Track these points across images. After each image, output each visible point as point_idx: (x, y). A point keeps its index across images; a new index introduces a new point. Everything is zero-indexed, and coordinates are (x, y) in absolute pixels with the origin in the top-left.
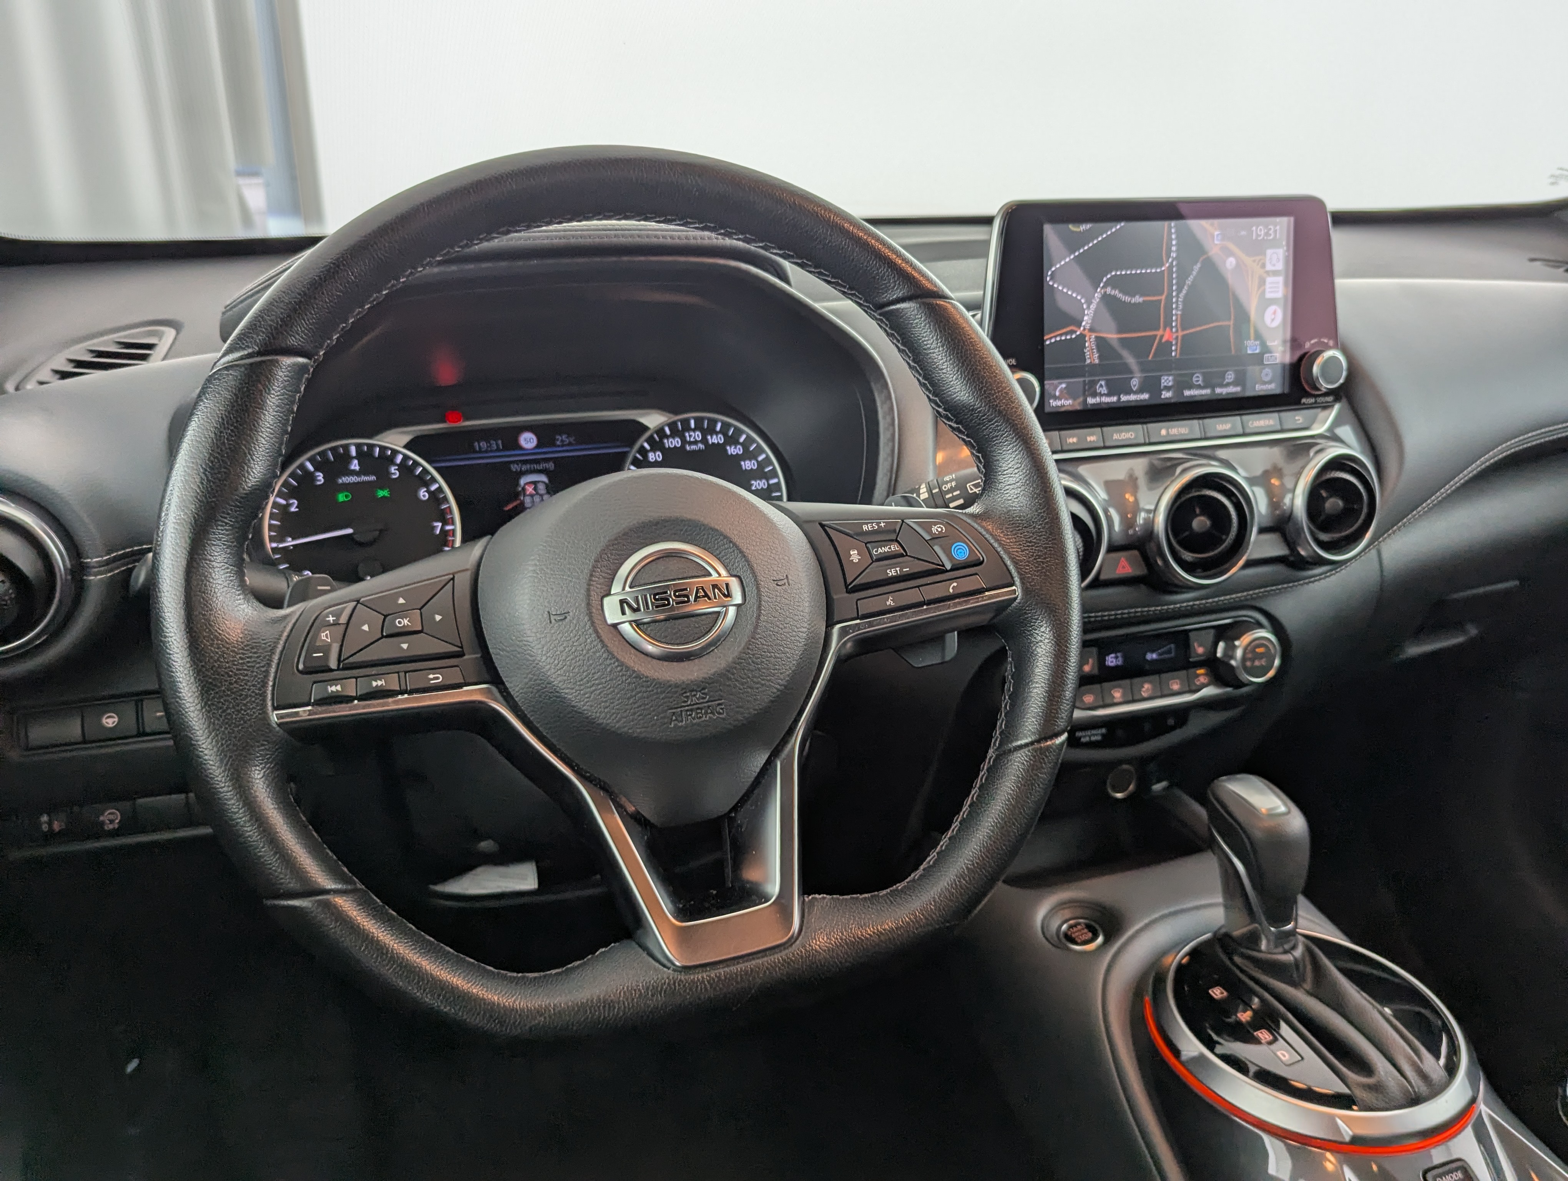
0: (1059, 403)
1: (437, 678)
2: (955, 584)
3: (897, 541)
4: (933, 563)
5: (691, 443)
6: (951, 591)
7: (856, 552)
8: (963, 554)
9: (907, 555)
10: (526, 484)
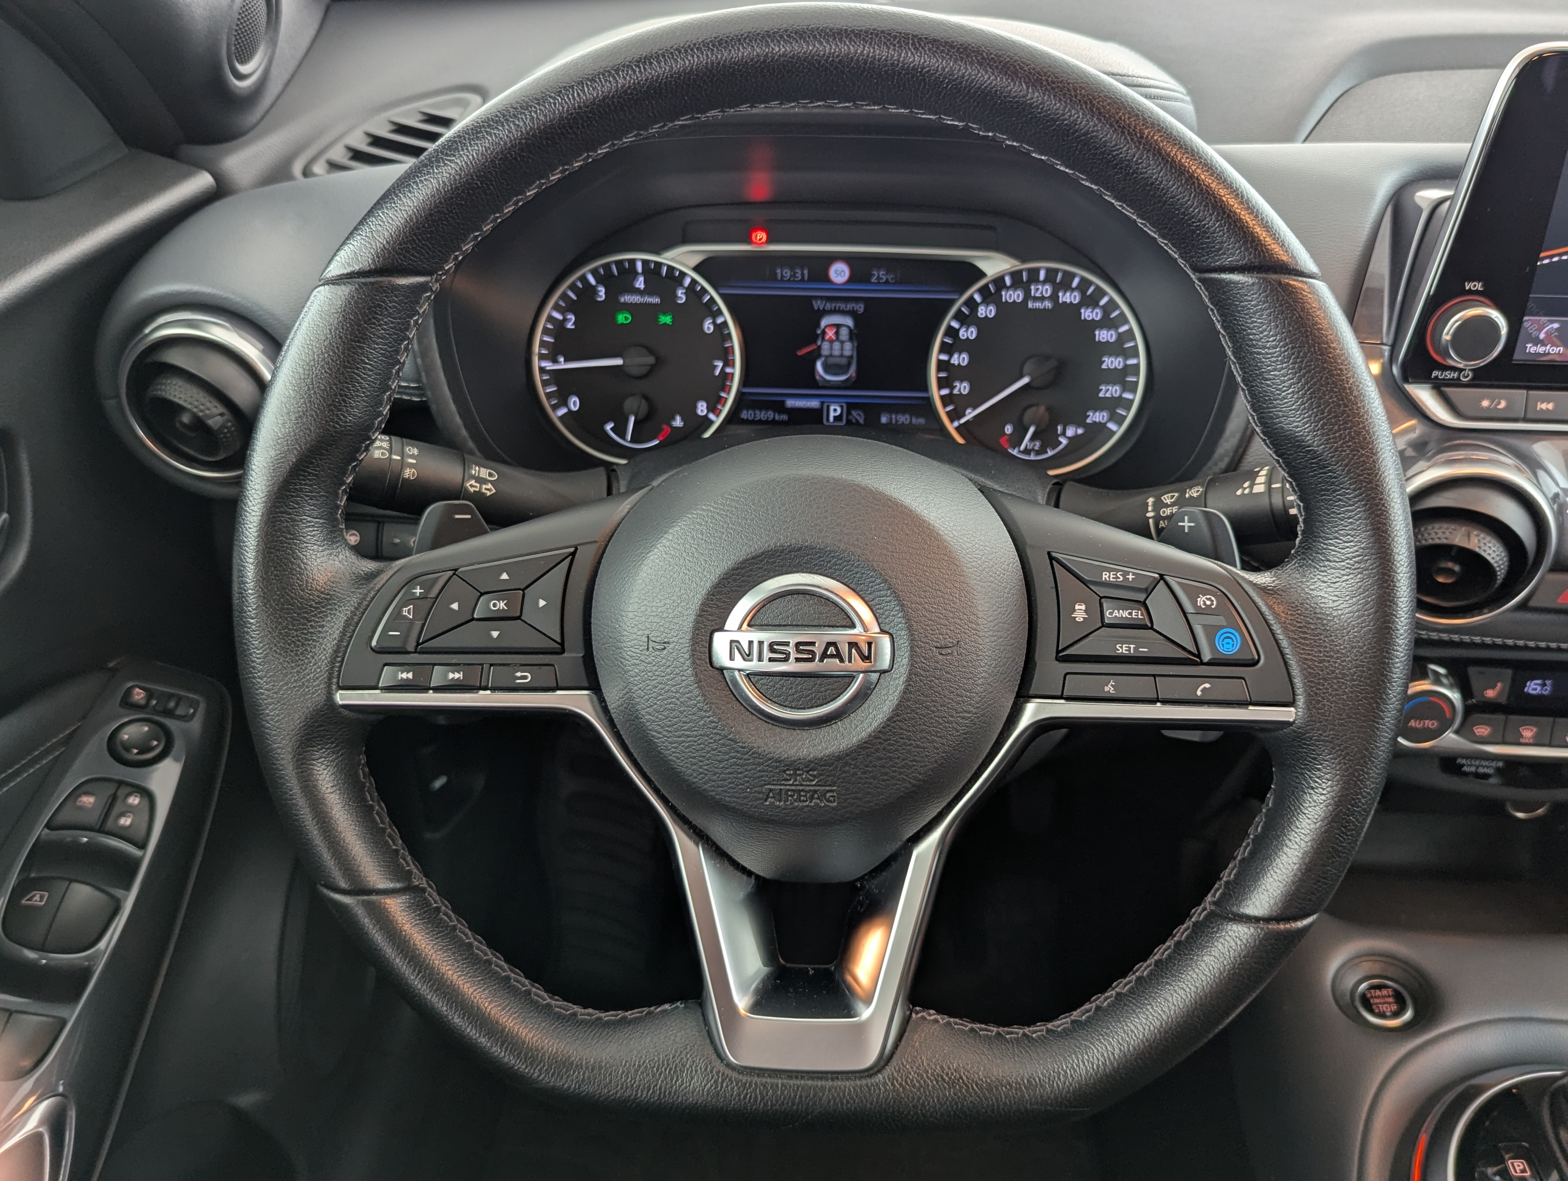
0: (1541, 349)
1: (525, 677)
2: (1207, 685)
3: (1144, 604)
4: (1184, 649)
5: (1035, 299)
6: (1199, 693)
7: (1083, 607)
8: (1230, 646)
9: (1152, 628)
10: (826, 327)
